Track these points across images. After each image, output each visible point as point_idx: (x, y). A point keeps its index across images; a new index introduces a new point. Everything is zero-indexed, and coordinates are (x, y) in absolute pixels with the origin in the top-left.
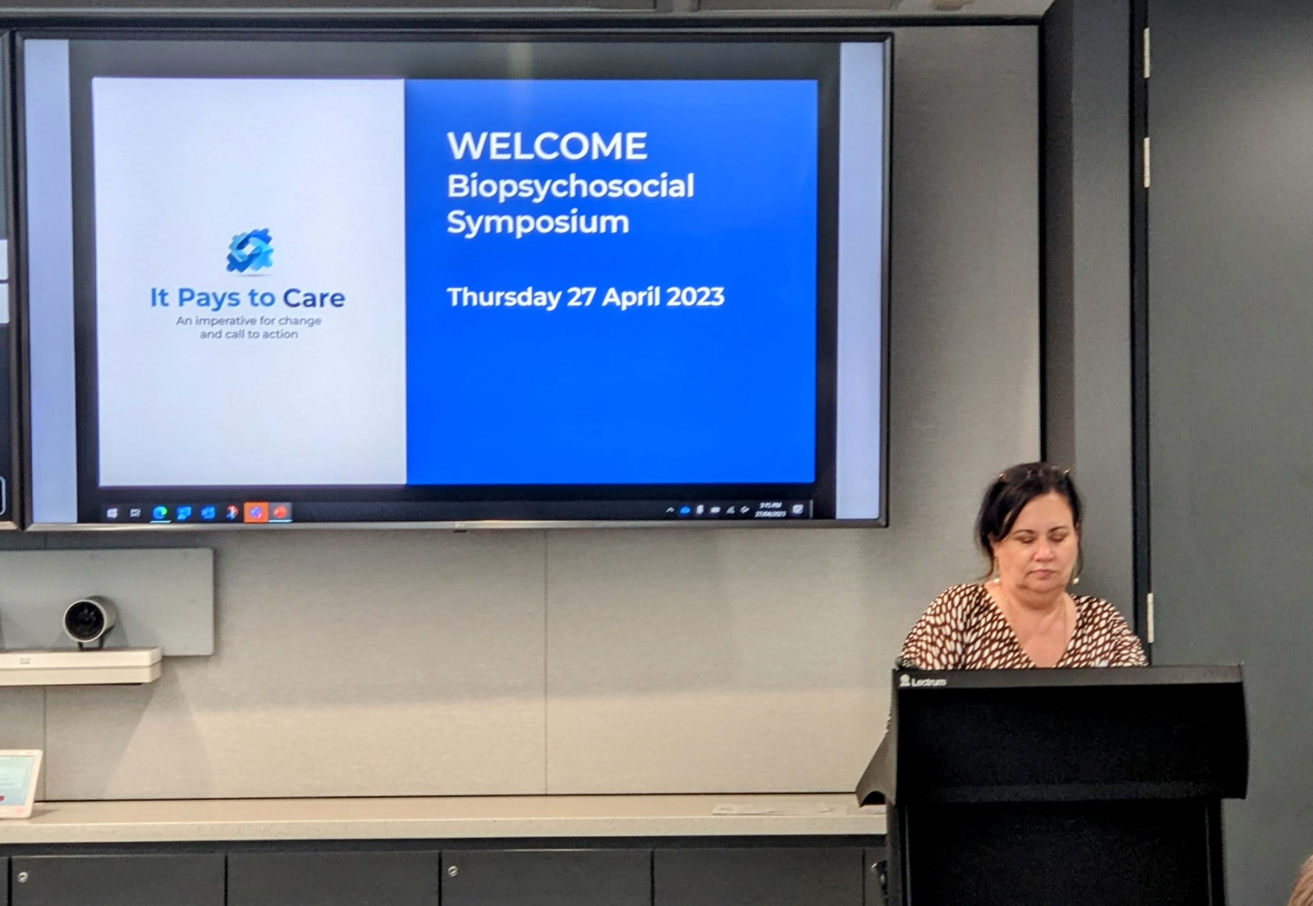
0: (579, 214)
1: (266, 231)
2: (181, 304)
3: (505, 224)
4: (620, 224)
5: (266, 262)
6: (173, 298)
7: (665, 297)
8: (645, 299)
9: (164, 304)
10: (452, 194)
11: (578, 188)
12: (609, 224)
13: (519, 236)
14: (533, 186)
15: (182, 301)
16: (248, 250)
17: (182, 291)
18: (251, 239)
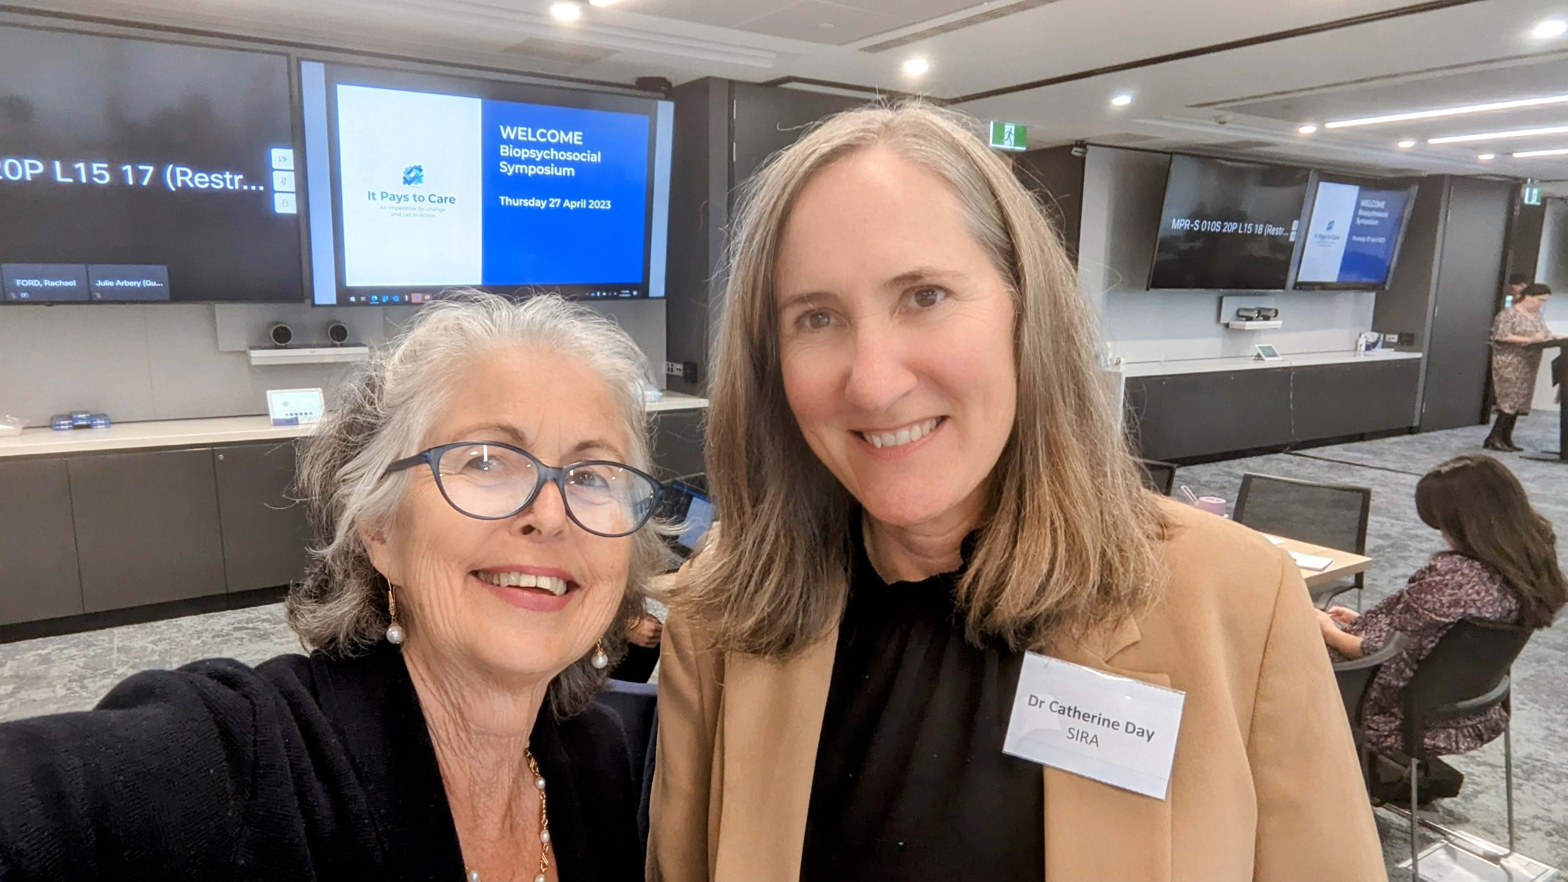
11: (554, 155)
16: (412, 175)
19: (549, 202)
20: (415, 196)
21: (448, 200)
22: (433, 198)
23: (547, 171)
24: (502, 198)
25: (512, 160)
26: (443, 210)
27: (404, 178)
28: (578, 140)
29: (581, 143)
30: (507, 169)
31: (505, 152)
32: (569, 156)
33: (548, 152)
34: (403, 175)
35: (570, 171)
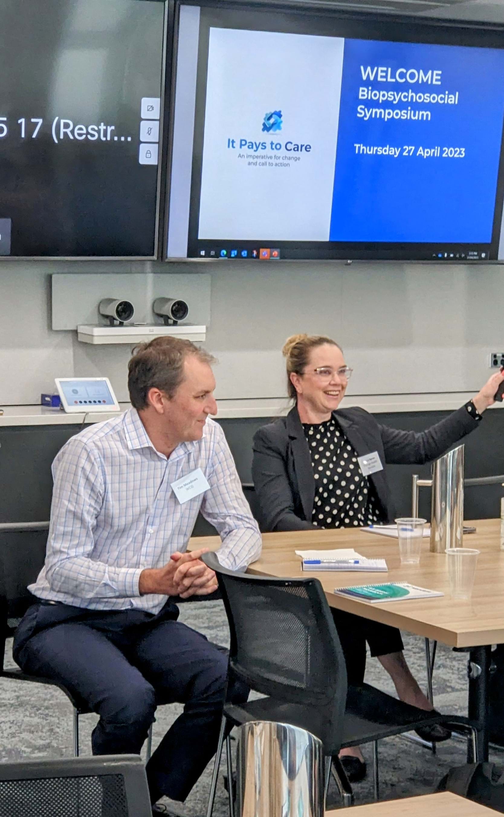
0: (411, 110)
1: (280, 112)
3: (381, 113)
4: (427, 115)
5: (279, 128)
7: (442, 152)
8: (434, 153)
10: (360, 97)
12: (423, 115)
13: (386, 120)
14: (394, 95)
15: (241, 145)
16: (272, 121)
18: (274, 116)
19: (403, 150)
20: (272, 143)
21: (304, 148)
22: (289, 146)
23: (404, 115)
24: (357, 146)
25: (370, 104)
26: (299, 159)
27: (264, 124)
28: (437, 80)
29: (439, 83)
30: (363, 113)
31: (363, 95)
32: (427, 98)
33: (406, 94)
34: (263, 121)
35: (426, 114)
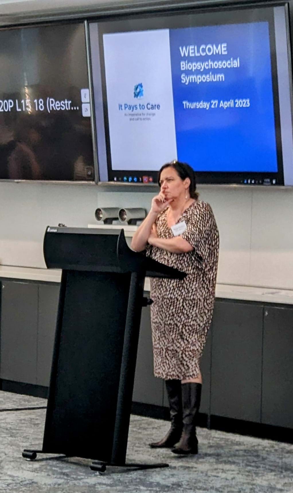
2: (125, 109)
6: (123, 107)
9: (122, 109)
17: (125, 105)
